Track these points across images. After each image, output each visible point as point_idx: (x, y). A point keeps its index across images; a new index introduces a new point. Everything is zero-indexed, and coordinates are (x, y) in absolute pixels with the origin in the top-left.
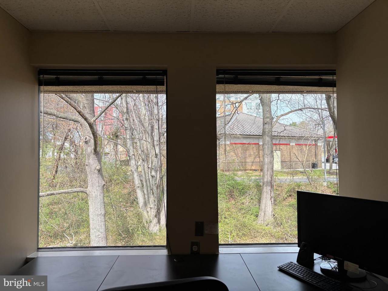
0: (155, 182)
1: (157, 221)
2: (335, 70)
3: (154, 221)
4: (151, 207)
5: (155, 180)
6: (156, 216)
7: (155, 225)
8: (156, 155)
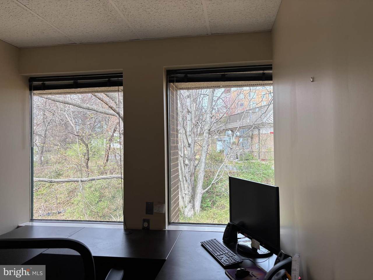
0: (188, 170)
1: (191, 207)
2: (271, 65)
3: (189, 206)
4: (186, 193)
5: (189, 168)
6: (190, 202)
7: (190, 210)
8: (189, 145)
